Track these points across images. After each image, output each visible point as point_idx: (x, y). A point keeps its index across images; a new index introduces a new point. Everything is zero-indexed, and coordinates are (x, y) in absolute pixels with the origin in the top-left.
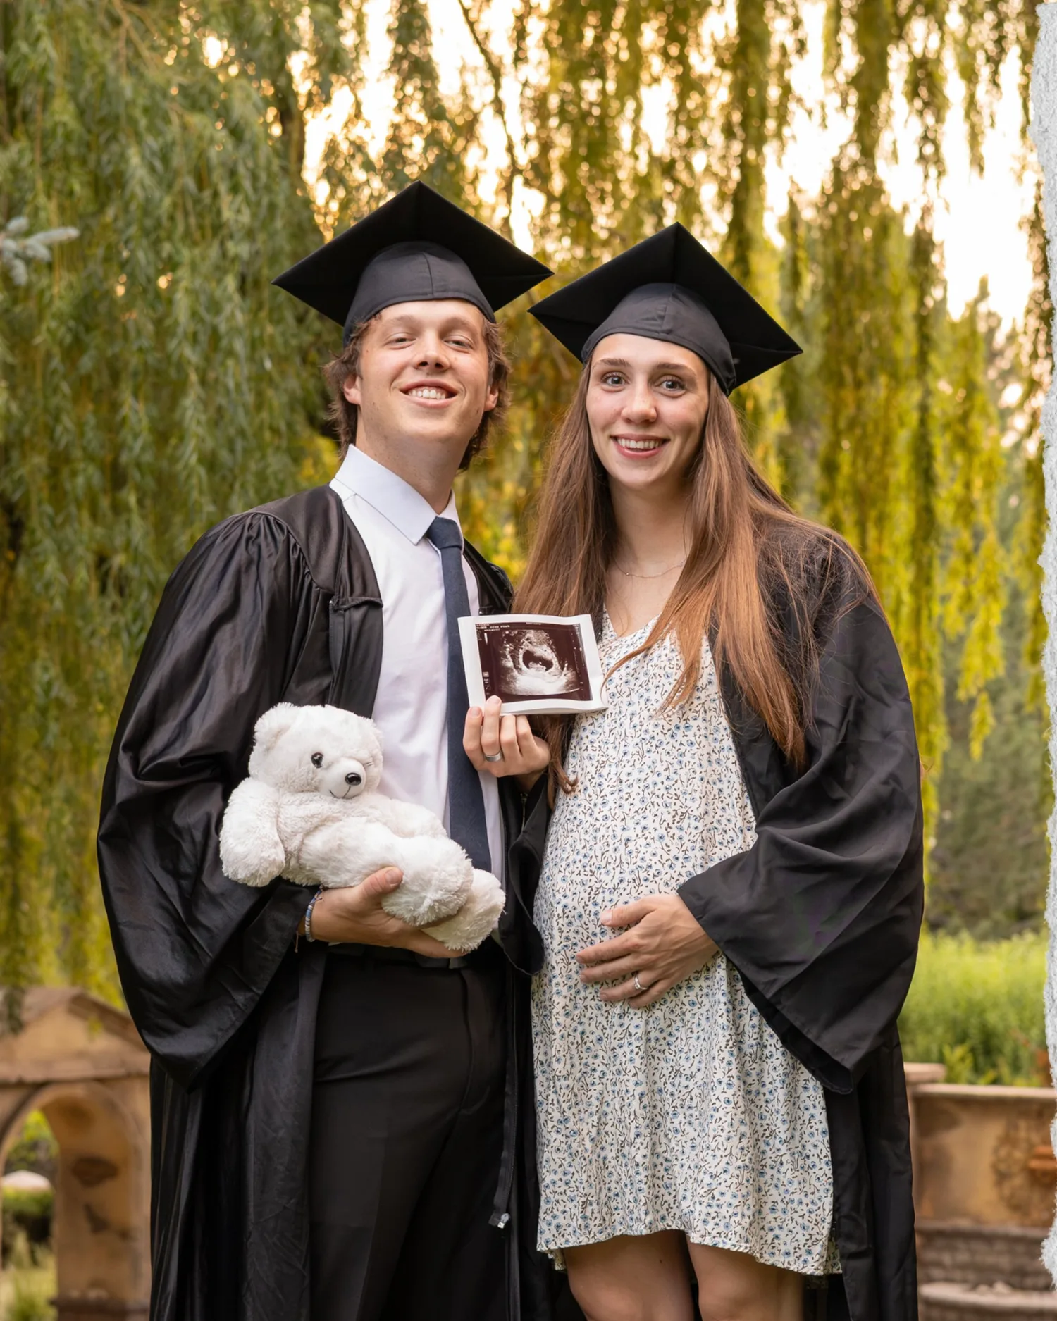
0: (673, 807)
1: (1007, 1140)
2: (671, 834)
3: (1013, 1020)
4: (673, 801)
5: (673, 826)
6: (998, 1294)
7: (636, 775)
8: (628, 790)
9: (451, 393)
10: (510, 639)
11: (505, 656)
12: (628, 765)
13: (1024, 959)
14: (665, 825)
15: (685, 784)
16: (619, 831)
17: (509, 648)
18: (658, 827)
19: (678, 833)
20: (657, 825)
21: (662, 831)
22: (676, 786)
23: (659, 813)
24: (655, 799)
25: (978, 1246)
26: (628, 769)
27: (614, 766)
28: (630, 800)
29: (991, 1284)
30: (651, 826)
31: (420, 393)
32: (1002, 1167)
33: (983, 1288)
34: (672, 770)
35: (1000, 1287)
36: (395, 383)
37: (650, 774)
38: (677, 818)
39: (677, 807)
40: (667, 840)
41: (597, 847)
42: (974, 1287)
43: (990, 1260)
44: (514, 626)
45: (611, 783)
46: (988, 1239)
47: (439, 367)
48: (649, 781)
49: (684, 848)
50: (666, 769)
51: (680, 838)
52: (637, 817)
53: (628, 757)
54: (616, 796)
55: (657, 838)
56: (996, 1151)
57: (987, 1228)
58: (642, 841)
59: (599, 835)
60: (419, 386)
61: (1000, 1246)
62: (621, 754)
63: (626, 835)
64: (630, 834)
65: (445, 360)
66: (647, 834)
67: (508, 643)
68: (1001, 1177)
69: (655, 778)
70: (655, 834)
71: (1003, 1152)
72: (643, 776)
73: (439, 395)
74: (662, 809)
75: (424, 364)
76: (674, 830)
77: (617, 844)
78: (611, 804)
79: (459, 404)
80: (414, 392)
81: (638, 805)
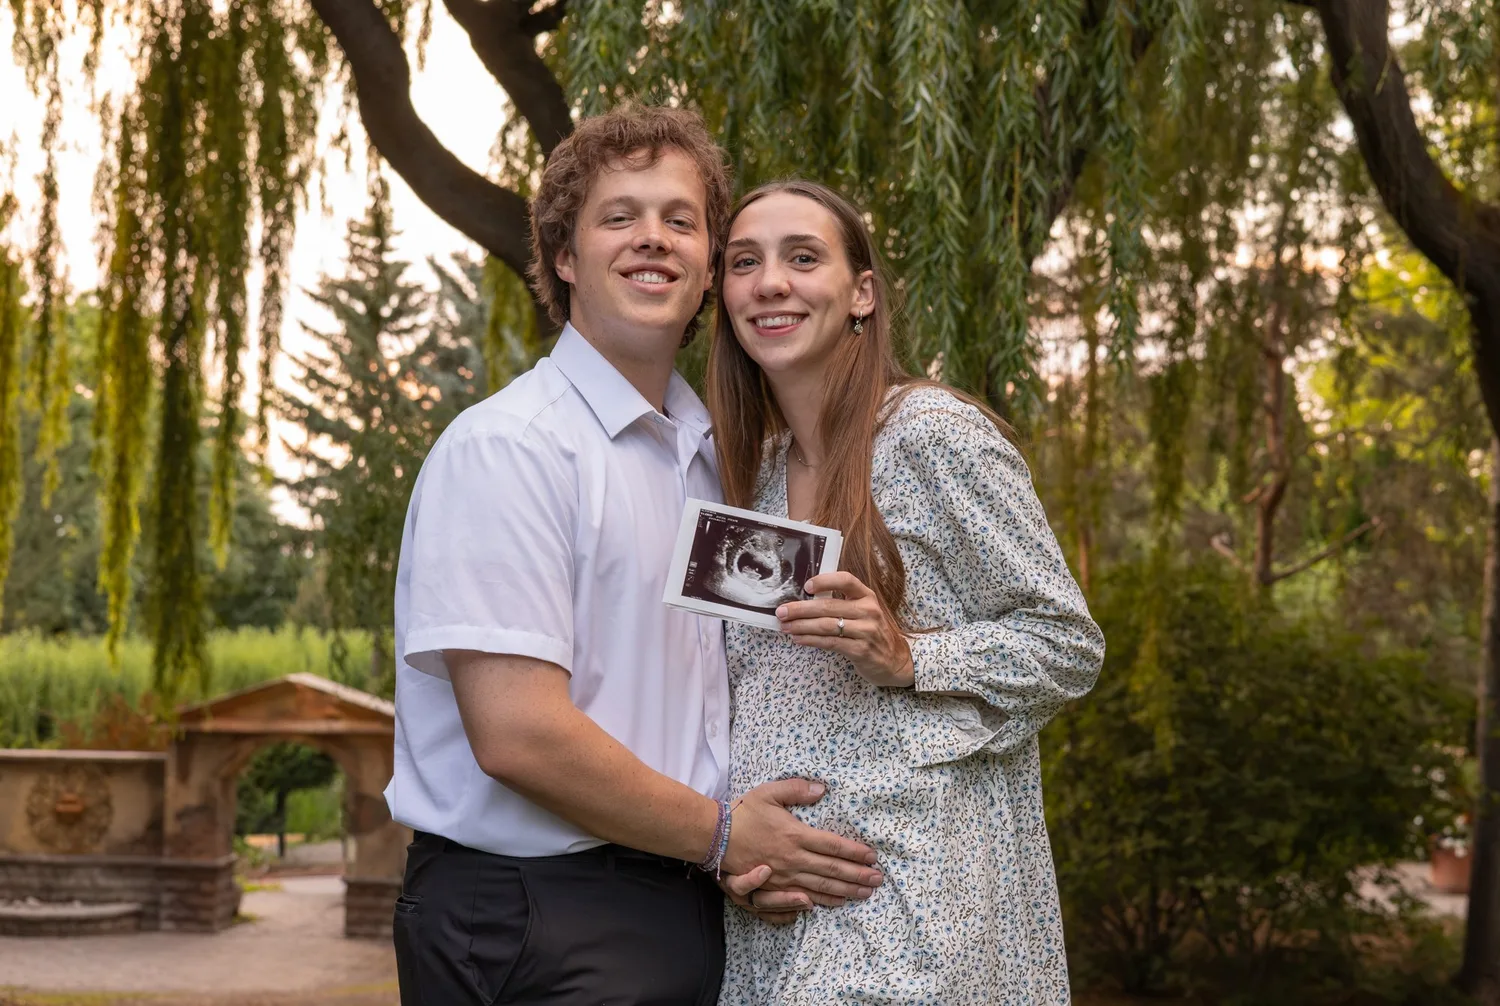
0: (831, 719)
1: (39, 790)
2: (822, 747)
3: (13, 694)
4: (831, 713)
5: (827, 739)
6: (31, 907)
7: (801, 681)
8: (791, 696)
9: (672, 277)
10: (733, 535)
11: (721, 551)
12: (797, 671)
13: (22, 649)
14: (818, 737)
15: (847, 698)
16: (773, 737)
17: (728, 543)
18: (811, 737)
19: (830, 746)
20: (810, 736)
21: (814, 743)
22: (838, 699)
23: (815, 724)
24: (813, 708)
25: (14, 870)
26: (796, 674)
27: (784, 669)
28: (790, 706)
29: (24, 899)
30: (804, 735)
31: (641, 278)
32: (35, 811)
33: (18, 902)
34: (837, 681)
35: (32, 901)
36: (614, 265)
37: (815, 682)
38: (832, 731)
39: (834, 720)
40: (818, 753)
41: (753, 753)
42: (10, 902)
43: (24, 881)
44: (743, 522)
45: (778, 687)
46: (22, 865)
47: (662, 250)
48: (812, 689)
49: (834, 763)
50: (832, 680)
51: (832, 752)
52: (793, 724)
53: (799, 663)
54: (778, 700)
55: (808, 749)
56: (29, 799)
57: (21, 857)
58: (793, 750)
59: (756, 740)
60: (641, 270)
61: (31, 870)
62: (794, 658)
63: (780, 741)
64: (783, 741)
65: (668, 244)
66: (799, 744)
67: (729, 539)
68: (33, 818)
69: (819, 687)
70: (808, 745)
71: (35, 800)
72: (808, 683)
73: (661, 279)
74: (819, 719)
75: (645, 247)
76: (827, 743)
77: (770, 751)
78: (772, 709)
79: (679, 288)
80: (634, 276)
81: (796, 711)
